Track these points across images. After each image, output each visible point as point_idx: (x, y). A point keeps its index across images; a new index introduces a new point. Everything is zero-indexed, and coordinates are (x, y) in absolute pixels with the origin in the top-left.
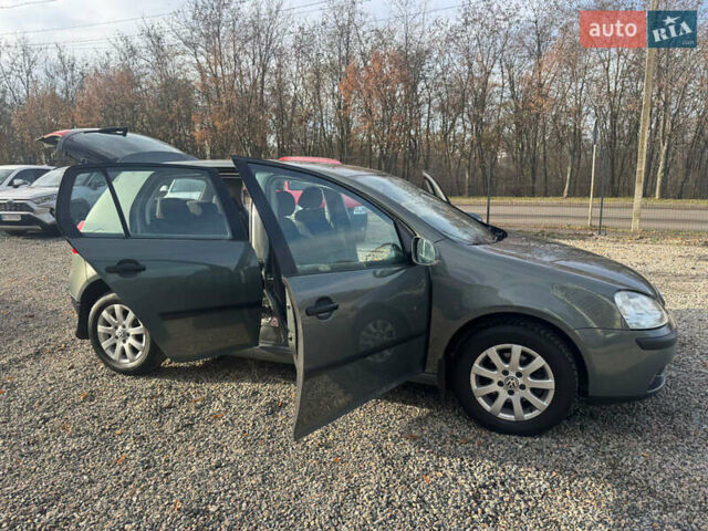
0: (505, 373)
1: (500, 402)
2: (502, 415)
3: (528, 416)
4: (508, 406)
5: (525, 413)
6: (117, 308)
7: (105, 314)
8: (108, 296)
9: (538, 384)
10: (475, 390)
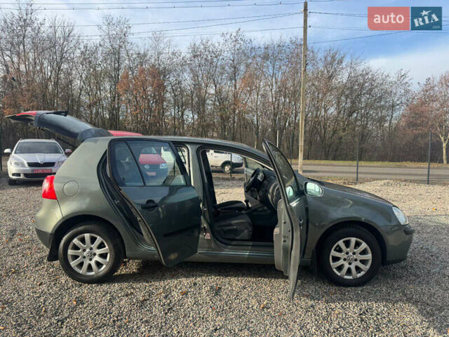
0: (347, 253)
1: (345, 270)
2: (346, 277)
3: (359, 275)
4: (349, 272)
5: (357, 273)
6: (87, 236)
7: (76, 241)
8: (80, 228)
9: (364, 257)
10: (332, 265)
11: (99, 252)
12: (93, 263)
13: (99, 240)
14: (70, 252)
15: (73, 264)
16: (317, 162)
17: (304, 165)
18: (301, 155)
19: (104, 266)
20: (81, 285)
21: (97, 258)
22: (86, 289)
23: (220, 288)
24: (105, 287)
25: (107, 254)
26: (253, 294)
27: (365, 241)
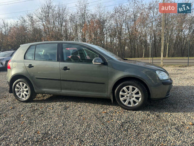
0: (128, 93)
4: (129, 103)
5: (134, 104)
6: (21, 83)
7: (17, 85)
9: (137, 96)
10: (121, 99)
11: (25, 90)
12: (24, 94)
13: (25, 85)
14: (16, 90)
15: (17, 94)
19: (28, 96)
21: (25, 92)
23: (69, 107)
25: (28, 91)
27: (137, 87)
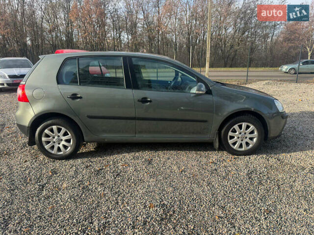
2: (239, 149)
3: (248, 148)
4: (241, 146)
6: (55, 128)
7: (46, 131)
8: (49, 122)
9: (251, 136)
10: (229, 141)
11: (64, 138)
12: (61, 146)
13: (63, 130)
14: (44, 139)
15: (47, 147)
16: (219, 69)
17: (209, 71)
18: (207, 65)
19: (69, 148)
20: (54, 161)
21: (63, 143)
22: (58, 163)
23: (152, 160)
24: (71, 162)
25: (70, 139)
26: (175, 163)
27: (253, 124)
